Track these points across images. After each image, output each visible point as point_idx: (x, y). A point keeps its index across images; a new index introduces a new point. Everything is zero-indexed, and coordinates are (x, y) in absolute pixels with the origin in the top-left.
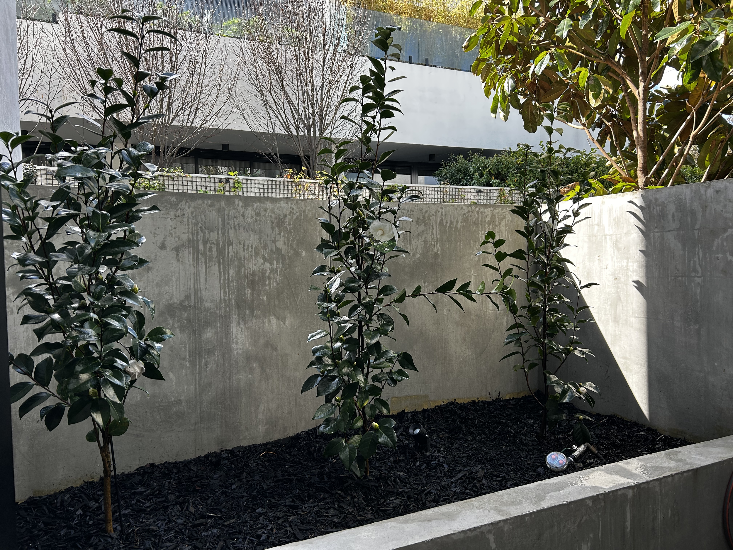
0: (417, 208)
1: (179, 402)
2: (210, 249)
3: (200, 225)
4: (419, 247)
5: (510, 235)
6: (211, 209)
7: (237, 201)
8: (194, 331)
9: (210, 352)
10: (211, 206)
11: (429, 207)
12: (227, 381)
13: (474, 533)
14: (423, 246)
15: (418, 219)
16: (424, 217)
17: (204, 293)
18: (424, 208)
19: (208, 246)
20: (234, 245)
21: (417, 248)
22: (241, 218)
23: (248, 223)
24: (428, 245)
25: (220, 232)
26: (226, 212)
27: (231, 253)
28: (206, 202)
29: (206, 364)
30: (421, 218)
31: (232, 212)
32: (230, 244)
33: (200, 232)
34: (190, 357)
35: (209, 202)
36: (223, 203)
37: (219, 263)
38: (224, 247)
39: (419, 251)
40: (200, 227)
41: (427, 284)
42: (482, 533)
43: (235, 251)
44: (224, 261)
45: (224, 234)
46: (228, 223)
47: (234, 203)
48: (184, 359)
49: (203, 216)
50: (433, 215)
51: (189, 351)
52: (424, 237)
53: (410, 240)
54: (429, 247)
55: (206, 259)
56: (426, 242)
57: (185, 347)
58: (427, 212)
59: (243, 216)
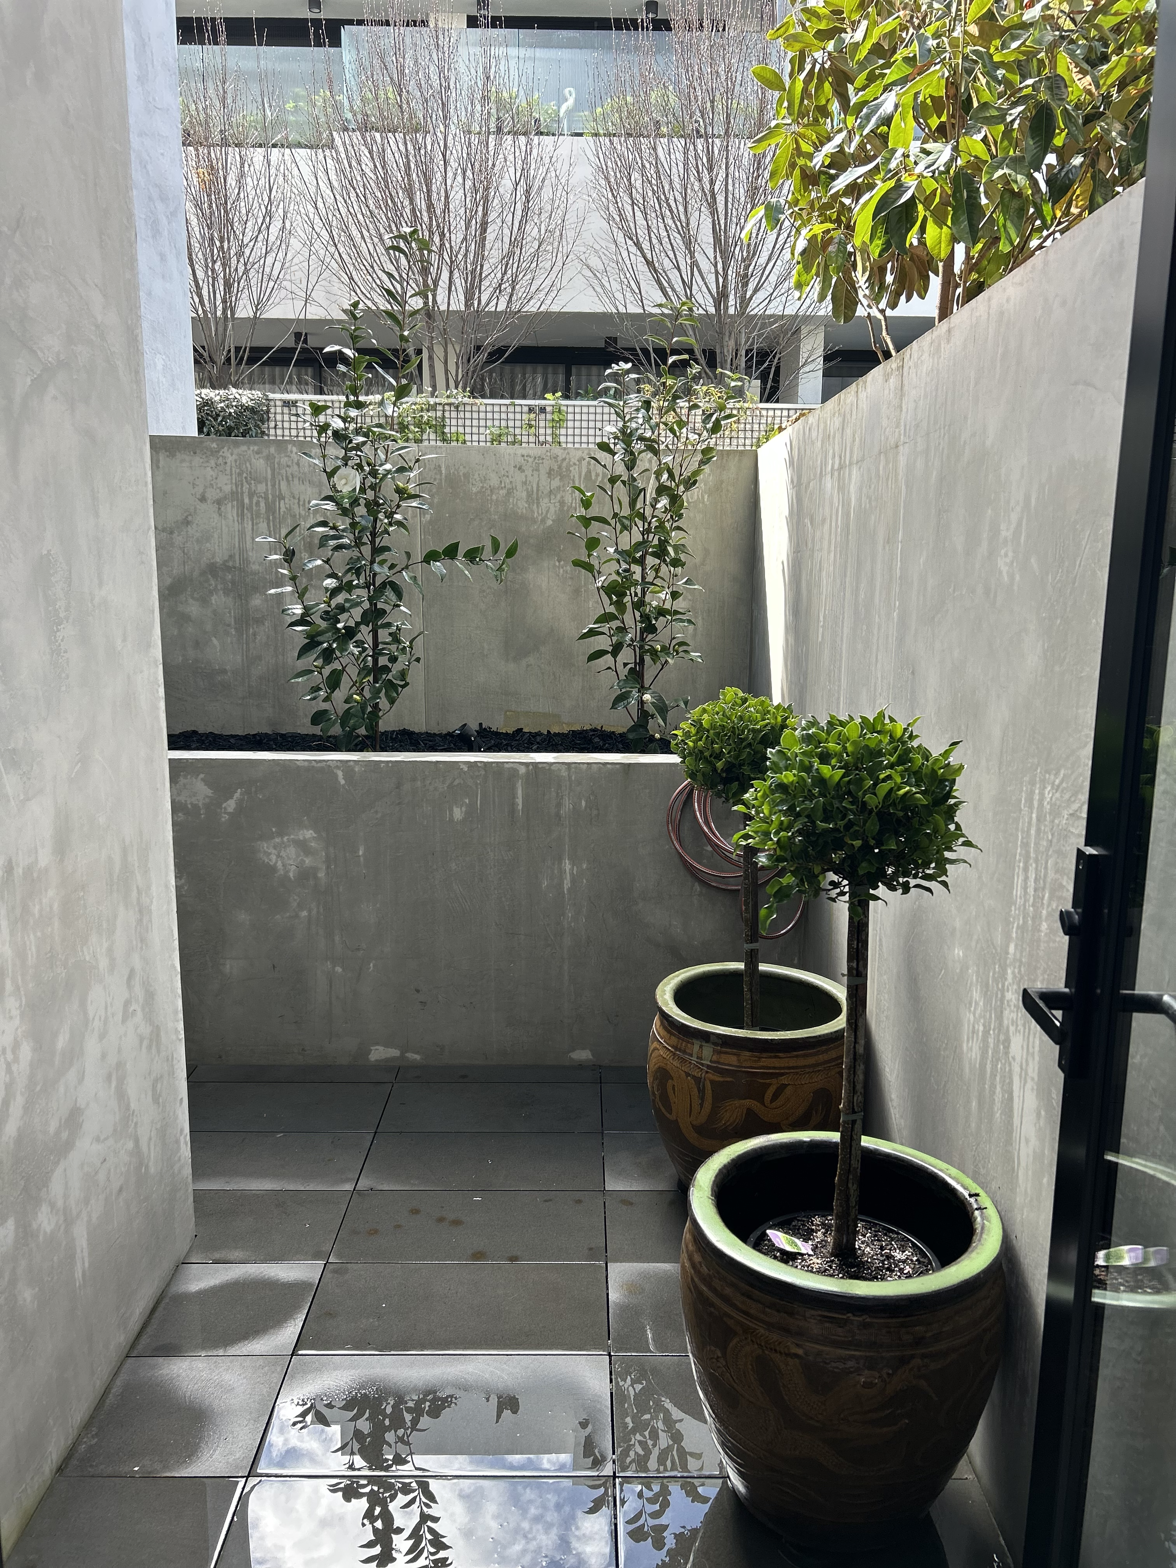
0: (549, 454)
1: (224, 671)
2: (258, 503)
3: (245, 475)
4: (552, 510)
5: (706, 497)
6: (257, 456)
7: (290, 447)
8: (240, 596)
9: (259, 621)
10: (257, 453)
11: (568, 453)
12: (280, 657)
13: (319, 765)
14: (557, 509)
15: (551, 470)
16: (560, 467)
17: (250, 554)
18: (559, 454)
19: (255, 500)
20: (287, 500)
21: (548, 511)
22: (296, 467)
23: (304, 474)
24: (566, 508)
25: (269, 484)
26: (277, 460)
27: (283, 509)
28: (252, 448)
29: (254, 634)
30: (556, 468)
31: (284, 460)
32: (281, 497)
33: (245, 484)
34: (235, 623)
35: (256, 448)
36: (272, 450)
37: (268, 519)
38: (274, 502)
39: (552, 515)
40: (246, 478)
41: (562, 563)
42: (329, 766)
43: (288, 506)
44: (274, 518)
45: (273, 486)
46: (279, 473)
47: (287, 448)
48: (229, 625)
49: (248, 465)
50: (575, 464)
51: (235, 618)
52: (559, 497)
53: (538, 499)
54: (568, 511)
55: (252, 515)
56: (562, 503)
57: (230, 612)
58: (564, 459)
59: (298, 464)
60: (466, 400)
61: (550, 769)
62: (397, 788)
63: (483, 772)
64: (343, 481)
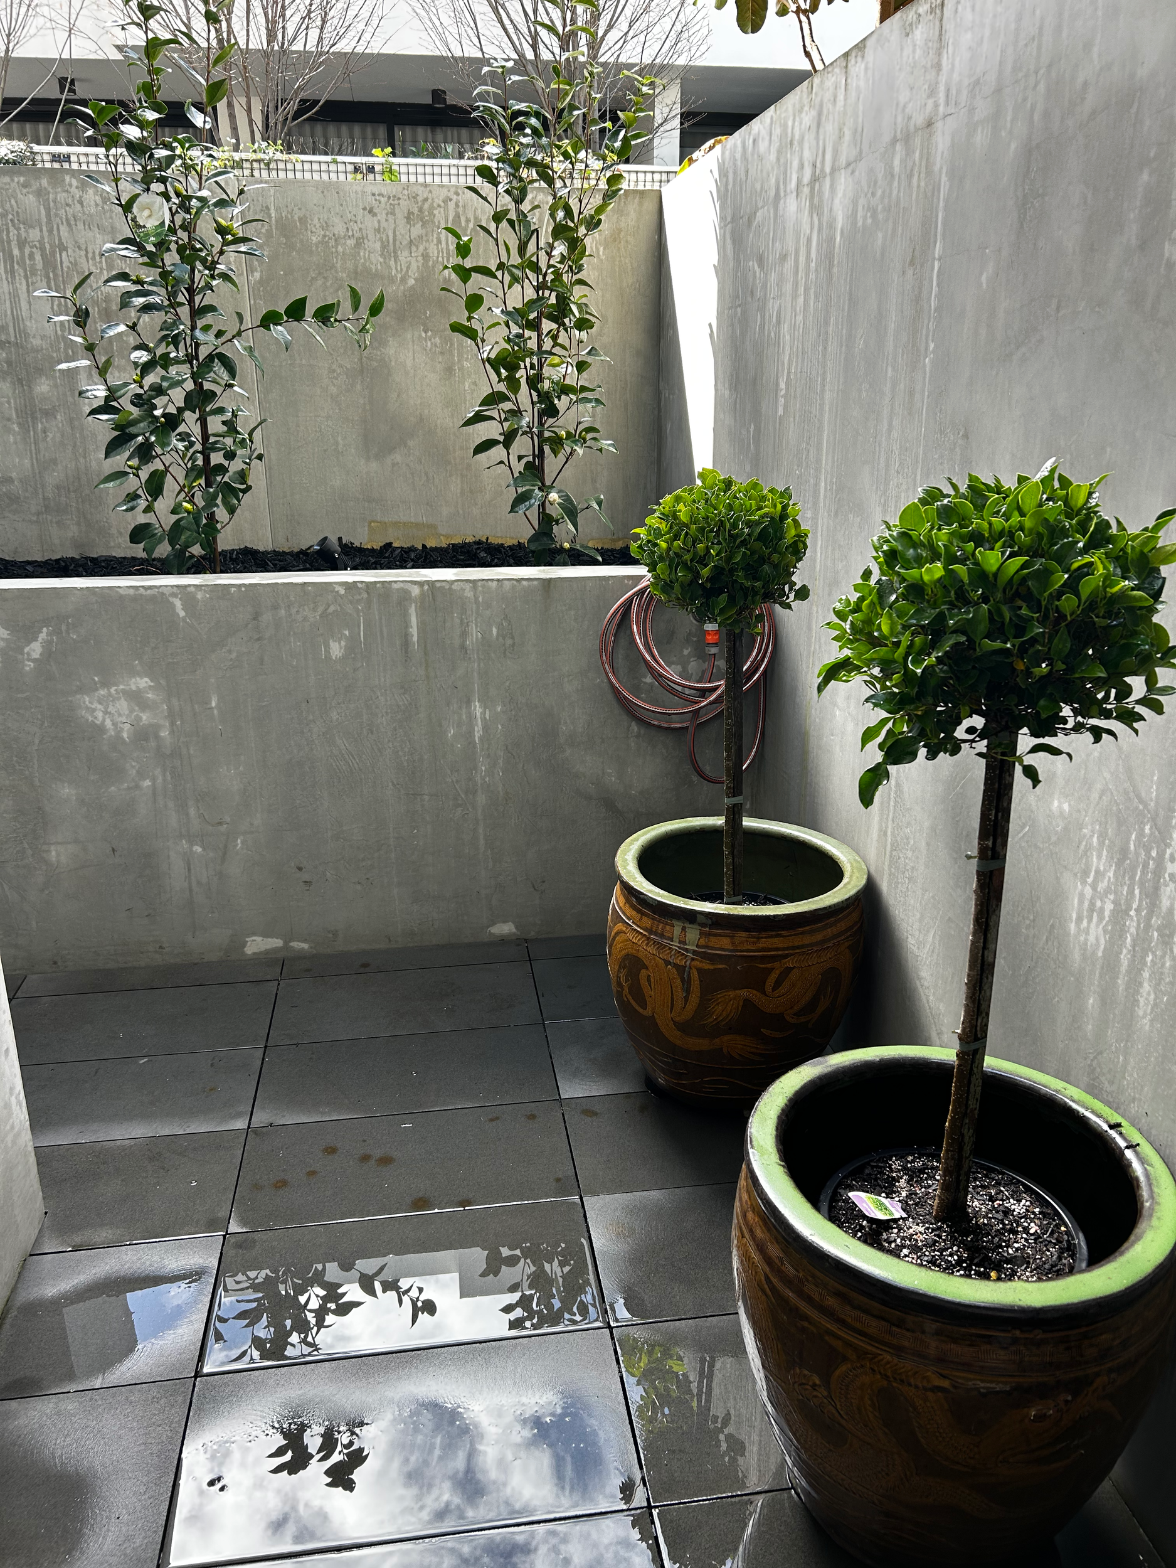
0: (406, 192)
1: (10, 480)
2: (32, 256)
3: (10, 216)
4: (414, 266)
5: (601, 249)
6: (25, 191)
7: (67, 178)
8: (20, 381)
9: (49, 414)
10: (25, 186)
11: (430, 192)
12: (82, 460)
13: (149, 592)
14: (420, 264)
15: (410, 213)
16: (421, 210)
17: (28, 323)
18: (420, 193)
19: (27, 251)
20: (69, 250)
21: (408, 268)
22: (78, 206)
23: (90, 215)
24: (431, 263)
25: (44, 228)
26: (51, 197)
27: (66, 264)
28: (16, 179)
29: (44, 431)
30: (416, 211)
31: (61, 197)
32: (63, 248)
33: (11, 229)
34: (18, 417)
35: (22, 179)
36: (44, 182)
37: (48, 278)
38: (53, 253)
39: (414, 273)
40: (12, 220)
41: (430, 333)
42: (163, 594)
43: (72, 259)
44: (55, 275)
45: (50, 231)
46: (56, 215)
47: (64, 180)
48: (9, 420)
49: (13, 202)
50: (439, 206)
51: (16, 410)
52: (421, 248)
53: (395, 252)
54: (434, 267)
55: (25, 271)
56: (426, 256)
57: (9, 402)
58: (426, 200)
59: (81, 202)
60: (278, 156)
61: (450, 589)
62: (254, 619)
63: (365, 596)
64: (146, 213)
